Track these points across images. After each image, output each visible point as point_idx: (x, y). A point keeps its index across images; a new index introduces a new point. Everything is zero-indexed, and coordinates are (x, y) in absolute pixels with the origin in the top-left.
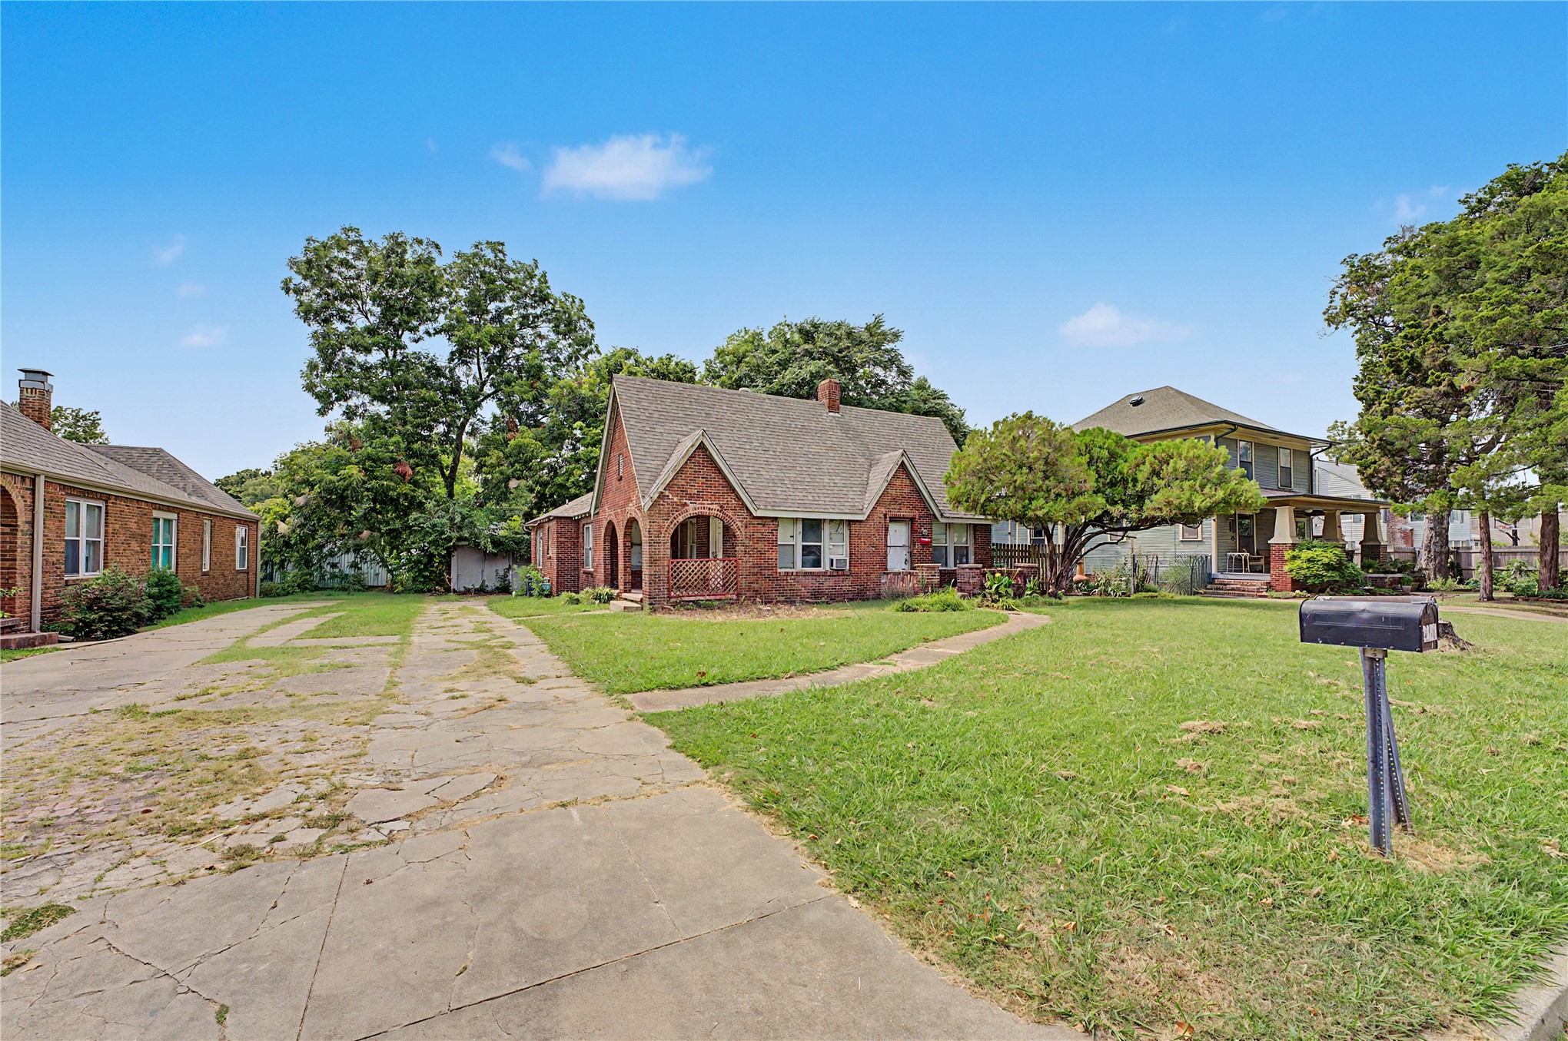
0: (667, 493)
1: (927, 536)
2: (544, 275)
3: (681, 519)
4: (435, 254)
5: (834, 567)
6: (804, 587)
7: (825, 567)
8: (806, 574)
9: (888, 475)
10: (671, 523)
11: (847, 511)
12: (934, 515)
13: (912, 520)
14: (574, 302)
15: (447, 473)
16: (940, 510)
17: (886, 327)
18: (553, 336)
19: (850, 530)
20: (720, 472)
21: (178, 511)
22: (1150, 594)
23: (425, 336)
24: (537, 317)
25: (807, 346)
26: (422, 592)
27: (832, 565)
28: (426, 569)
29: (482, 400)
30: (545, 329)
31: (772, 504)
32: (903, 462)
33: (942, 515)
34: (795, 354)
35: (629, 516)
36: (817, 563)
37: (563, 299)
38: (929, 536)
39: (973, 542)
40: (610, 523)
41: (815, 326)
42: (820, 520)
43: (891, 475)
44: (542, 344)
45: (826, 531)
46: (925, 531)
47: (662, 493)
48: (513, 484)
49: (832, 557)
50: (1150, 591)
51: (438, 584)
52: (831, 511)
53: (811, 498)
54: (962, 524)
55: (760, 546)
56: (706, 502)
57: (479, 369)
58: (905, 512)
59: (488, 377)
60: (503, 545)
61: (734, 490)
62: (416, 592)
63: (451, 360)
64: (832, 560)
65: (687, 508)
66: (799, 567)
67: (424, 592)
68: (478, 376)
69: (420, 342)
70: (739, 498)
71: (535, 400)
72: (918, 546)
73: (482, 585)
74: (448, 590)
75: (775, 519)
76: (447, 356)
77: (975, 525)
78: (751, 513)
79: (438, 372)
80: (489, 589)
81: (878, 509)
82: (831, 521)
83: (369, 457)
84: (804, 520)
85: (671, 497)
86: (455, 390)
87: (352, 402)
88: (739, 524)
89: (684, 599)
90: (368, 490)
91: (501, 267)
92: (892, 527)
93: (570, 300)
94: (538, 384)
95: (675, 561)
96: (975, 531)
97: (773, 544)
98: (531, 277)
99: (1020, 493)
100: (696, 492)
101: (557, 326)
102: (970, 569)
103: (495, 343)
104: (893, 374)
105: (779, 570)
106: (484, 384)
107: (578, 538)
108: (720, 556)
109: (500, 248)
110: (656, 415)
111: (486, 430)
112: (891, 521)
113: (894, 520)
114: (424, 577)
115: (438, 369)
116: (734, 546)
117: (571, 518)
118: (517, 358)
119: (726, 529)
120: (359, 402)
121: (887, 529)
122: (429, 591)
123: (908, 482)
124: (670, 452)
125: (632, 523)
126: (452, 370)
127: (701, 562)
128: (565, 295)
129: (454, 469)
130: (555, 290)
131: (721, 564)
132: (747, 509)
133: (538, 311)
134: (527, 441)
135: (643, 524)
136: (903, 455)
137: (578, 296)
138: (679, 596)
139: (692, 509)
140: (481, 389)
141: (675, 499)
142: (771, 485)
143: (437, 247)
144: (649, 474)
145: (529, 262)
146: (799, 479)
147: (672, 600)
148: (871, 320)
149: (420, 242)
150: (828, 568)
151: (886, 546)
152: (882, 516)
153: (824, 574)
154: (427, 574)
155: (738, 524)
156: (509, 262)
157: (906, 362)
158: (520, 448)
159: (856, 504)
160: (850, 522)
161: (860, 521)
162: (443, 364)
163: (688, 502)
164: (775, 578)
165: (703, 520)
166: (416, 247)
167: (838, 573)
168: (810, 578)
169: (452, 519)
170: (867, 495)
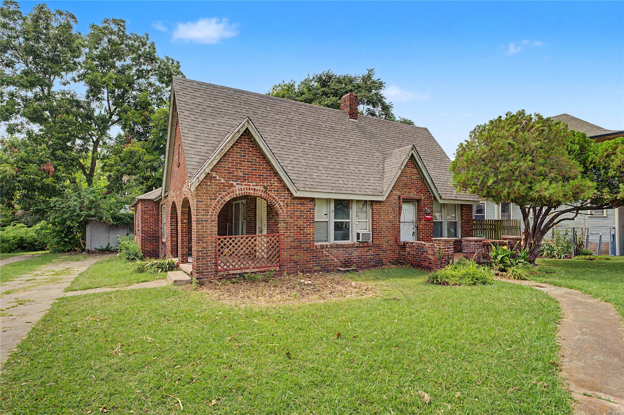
0: (214, 174)
1: (428, 214)
2: (153, 44)
3: (227, 199)
4: (72, 23)
5: (361, 240)
6: (335, 257)
7: (352, 240)
8: (338, 247)
9: (402, 165)
10: (218, 202)
11: (371, 193)
12: (435, 197)
13: (419, 201)
14: (173, 63)
15: (88, 172)
16: (439, 194)
17: (375, 78)
18: (157, 83)
19: (372, 209)
20: (264, 157)
22: (588, 257)
23: (72, 82)
24: (148, 71)
25: (323, 89)
26: (63, 251)
27: (358, 238)
28: (66, 236)
29: (110, 125)
30: (153, 79)
31: (310, 186)
32: (412, 155)
33: (441, 197)
34: (317, 94)
35: (183, 197)
36: (346, 237)
37: (166, 61)
38: (430, 214)
39: (460, 219)
40: (174, 203)
41: (330, 77)
42: (348, 200)
43: (404, 165)
44: (151, 90)
45: (354, 209)
46: (429, 211)
47: (209, 174)
48: (125, 178)
49: (359, 231)
50: (587, 254)
51: (76, 246)
52: (358, 193)
53: (341, 182)
54: (452, 204)
55: (300, 222)
56: (251, 184)
57: (109, 104)
58: (413, 195)
59: (115, 109)
60: (122, 220)
61: (276, 174)
62: (59, 252)
63: (88, 97)
64: (358, 234)
65: (234, 189)
66: (332, 241)
67: (65, 252)
68: (108, 109)
69: (68, 85)
70: (281, 180)
71: (144, 123)
72: (423, 222)
73: (107, 247)
74: (83, 250)
75: (312, 199)
76: (85, 94)
77: (462, 205)
78: (291, 194)
79: (78, 104)
80: (113, 249)
81: (394, 192)
82: (358, 201)
83: (22, 159)
84: (336, 201)
85: (218, 178)
86: (89, 116)
87: (13, 121)
89: (231, 272)
90: (19, 181)
91: (123, 37)
92: (405, 207)
93: (171, 61)
94: (146, 113)
95: (222, 238)
96: (462, 209)
97: (311, 221)
98: (144, 44)
99: (523, 177)
100: (242, 174)
101: (160, 77)
102: (476, 241)
103: (120, 87)
104: (380, 109)
105: (315, 244)
106: (112, 114)
107: (158, 215)
108: (265, 232)
109: (122, 24)
110: (209, 110)
111: (112, 143)
112: (403, 202)
113: (406, 201)
114: (65, 241)
115: (78, 102)
116: (276, 223)
117: (152, 200)
118: (135, 98)
119: (271, 209)
120: (18, 121)
121: (400, 208)
122: (68, 251)
123: (415, 171)
124: (219, 140)
125: (186, 203)
126: (89, 103)
127: (247, 238)
128: (168, 58)
129: (92, 169)
130: (160, 54)
131: (265, 240)
132: (288, 190)
133: (149, 68)
134: (136, 148)
135: (193, 203)
136: (413, 149)
137: (176, 59)
138: (226, 270)
139: (239, 189)
140: (111, 117)
141: (222, 180)
142: (308, 170)
143: (73, 17)
144: (198, 157)
145: (141, 34)
146: (331, 167)
147: (219, 273)
148: (366, 73)
149: (61, 14)
150: (355, 240)
151: (399, 221)
152: (396, 197)
153: (353, 246)
154: (66, 240)
155: (280, 205)
156: (127, 33)
157: (387, 102)
158: (132, 154)
159: (377, 188)
160: (372, 202)
161: (380, 202)
162: (83, 99)
163: (235, 183)
164: (311, 250)
165: (251, 200)
166: (58, 16)
167: (364, 245)
168: (341, 249)
169: (82, 203)
170: (385, 181)
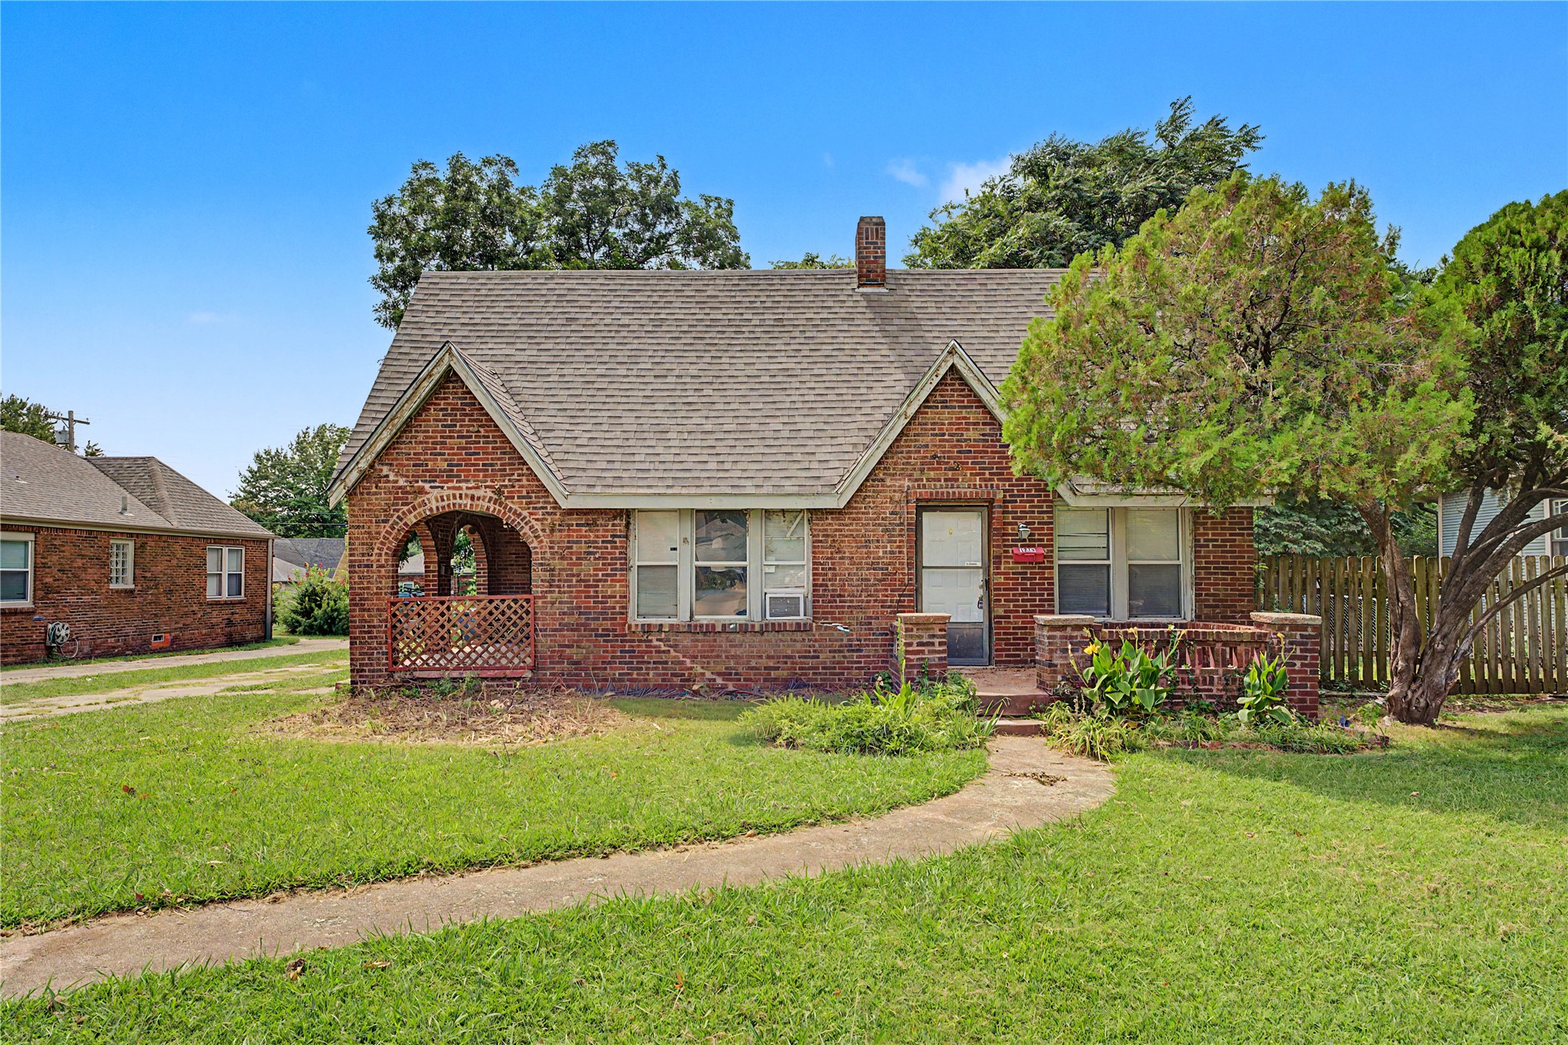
0: (385, 471)
1: (1030, 542)
3: (412, 519)
6: (687, 656)
8: (694, 630)
9: (912, 401)
11: (796, 489)
13: (990, 503)
19: (813, 530)
21: (36, 530)
32: (952, 369)
33: (1074, 490)
38: (1041, 542)
39: (1190, 556)
43: (918, 402)
45: (758, 532)
46: (1027, 532)
49: (772, 592)
52: (753, 491)
53: (714, 465)
54: (1158, 510)
55: (587, 568)
56: (464, 485)
58: (968, 486)
65: (425, 497)
72: (1011, 566)
75: (627, 514)
77: (1196, 512)
78: (557, 503)
81: (888, 483)
82: (768, 513)
84: (703, 512)
85: (392, 477)
88: (538, 526)
89: (417, 674)
92: (931, 521)
96: (1196, 524)
97: (619, 565)
100: (445, 465)
105: (631, 620)
121: (918, 527)
123: (975, 415)
127: (491, 602)
132: (548, 493)
136: (954, 351)
139: (436, 497)
141: (402, 482)
142: (631, 443)
146: (708, 428)
150: (758, 618)
151: (918, 565)
152: (900, 496)
155: (534, 529)
160: (811, 513)
161: (835, 512)
163: (427, 486)
